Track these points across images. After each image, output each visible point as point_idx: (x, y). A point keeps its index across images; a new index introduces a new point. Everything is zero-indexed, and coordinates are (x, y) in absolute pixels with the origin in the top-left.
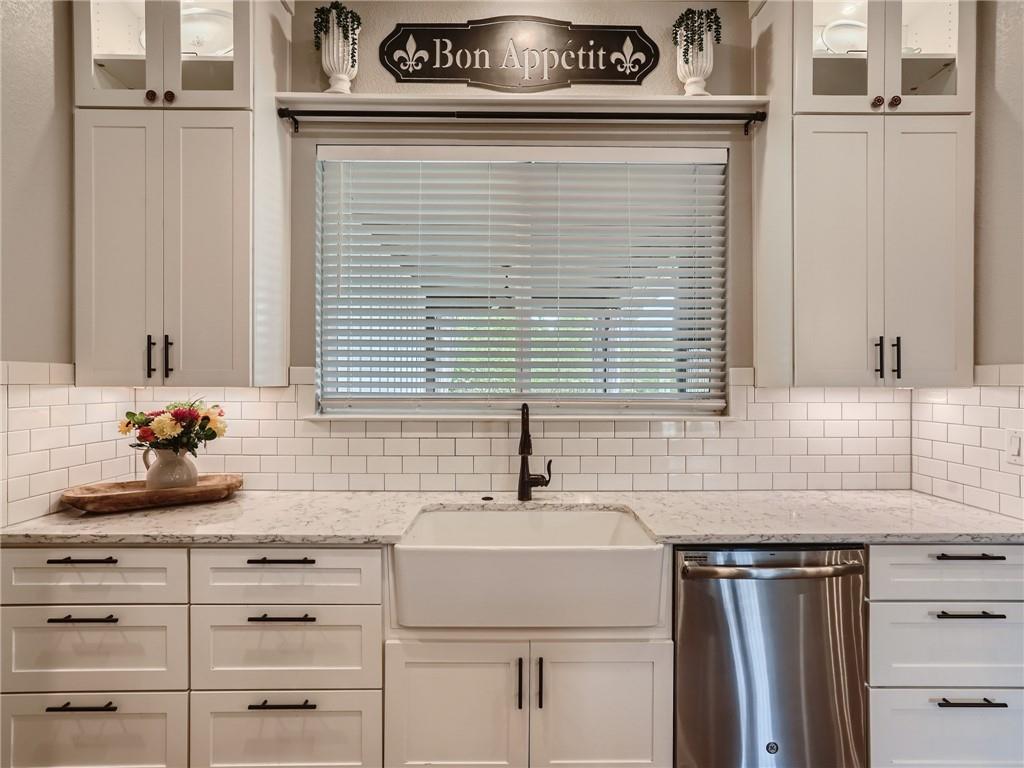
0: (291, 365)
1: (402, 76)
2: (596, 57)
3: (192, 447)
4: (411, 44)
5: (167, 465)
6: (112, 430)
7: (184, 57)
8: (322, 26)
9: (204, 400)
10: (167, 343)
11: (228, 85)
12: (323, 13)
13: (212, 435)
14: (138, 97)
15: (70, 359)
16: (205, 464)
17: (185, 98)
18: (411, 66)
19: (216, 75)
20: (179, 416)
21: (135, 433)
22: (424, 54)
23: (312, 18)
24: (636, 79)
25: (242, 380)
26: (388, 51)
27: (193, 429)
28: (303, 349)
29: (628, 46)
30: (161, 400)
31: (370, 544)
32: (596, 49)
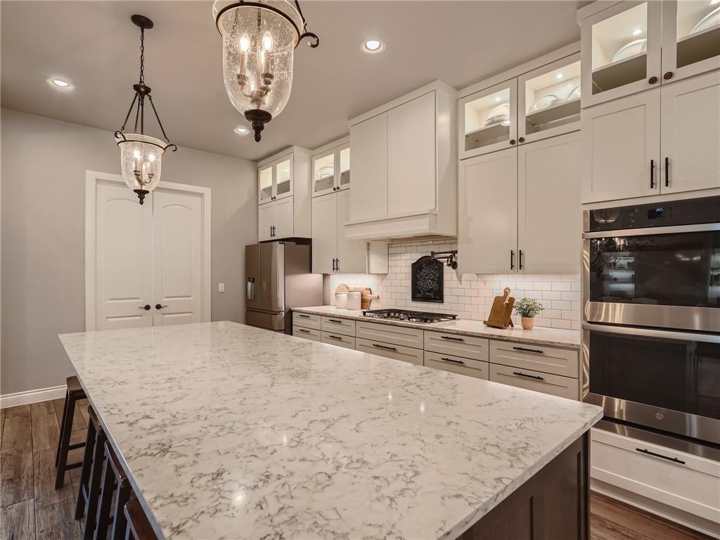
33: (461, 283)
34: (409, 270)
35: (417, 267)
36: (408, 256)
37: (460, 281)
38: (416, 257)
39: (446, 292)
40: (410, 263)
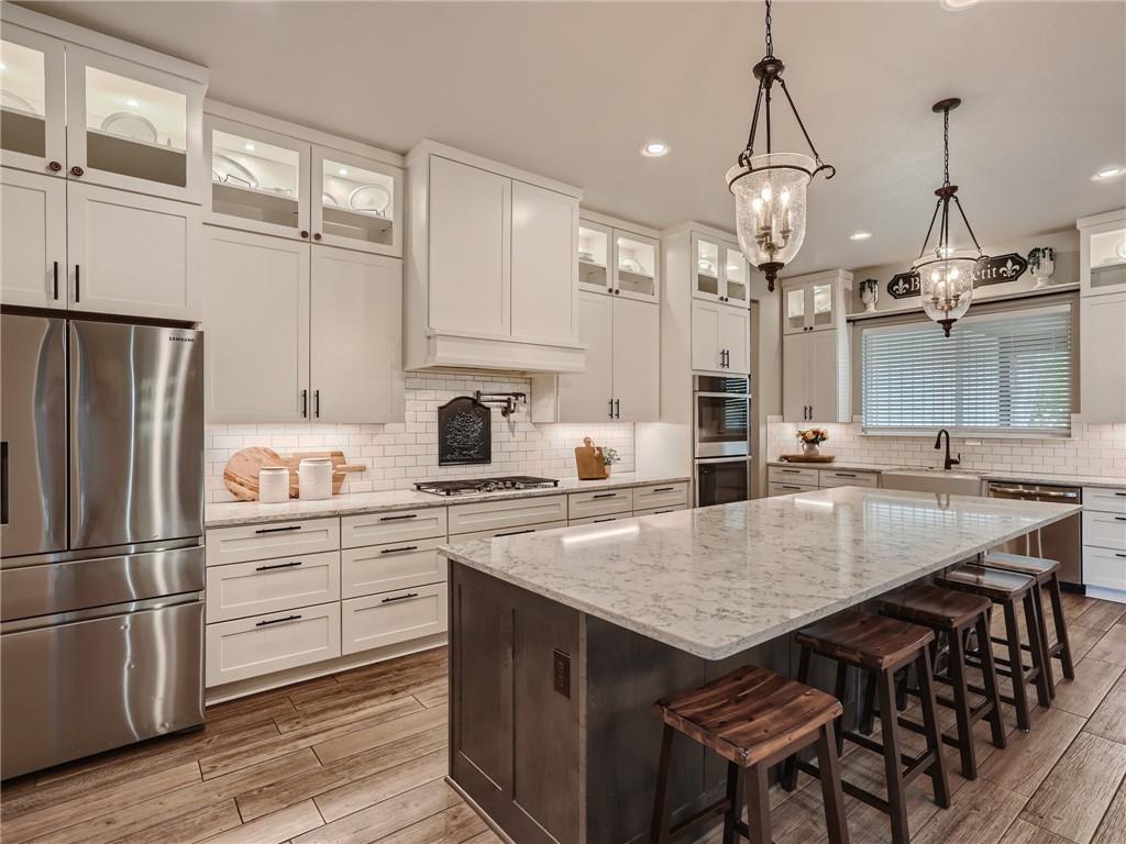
0: (853, 414)
1: (897, 296)
2: (991, 272)
3: (818, 443)
4: (901, 282)
5: (810, 449)
6: (794, 438)
7: (816, 311)
8: (862, 289)
9: (822, 427)
10: (811, 408)
11: (829, 321)
12: (864, 283)
13: (824, 439)
14: (801, 329)
15: (782, 414)
16: (822, 449)
17: (816, 328)
18: (901, 291)
19: (826, 317)
20: (814, 432)
21: (801, 438)
22: (907, 286)
23: (859, 286)
24: (1014, 278)
25: (834, 420)
26: (890, 288)
27: (818, 437)
28: (857, 409)
29: (1009, 263)
30: (808, 428)
31: (873, 472)
32: (991, 269)
33: (514, 435)
34: (434, 417)
35: (448, 415)
36: (431, 394)
37: (513, 432)
38: (446, 398)
39: (494, 448)
40: (434, 407)
